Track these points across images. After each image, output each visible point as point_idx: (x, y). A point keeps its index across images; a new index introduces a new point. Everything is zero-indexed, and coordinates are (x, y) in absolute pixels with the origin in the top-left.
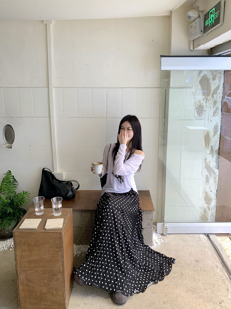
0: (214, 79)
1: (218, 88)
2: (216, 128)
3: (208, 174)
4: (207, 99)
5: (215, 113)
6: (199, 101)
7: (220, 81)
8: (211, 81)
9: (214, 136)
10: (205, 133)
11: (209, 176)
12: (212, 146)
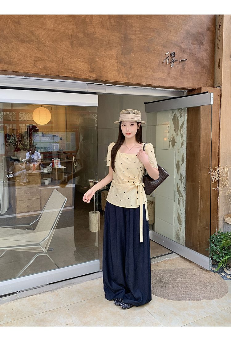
0: (181, 117)
1: (183, 123)
2: (183, 157)
3: (179, 197)
4: (177, 133)
5: (182, 144)
6: (173, 135)
7: (184, 118)
8: (179, 118)
9: (182, 164)
10: (177, 162)
11: (180, 200)
12: (181, 173)
